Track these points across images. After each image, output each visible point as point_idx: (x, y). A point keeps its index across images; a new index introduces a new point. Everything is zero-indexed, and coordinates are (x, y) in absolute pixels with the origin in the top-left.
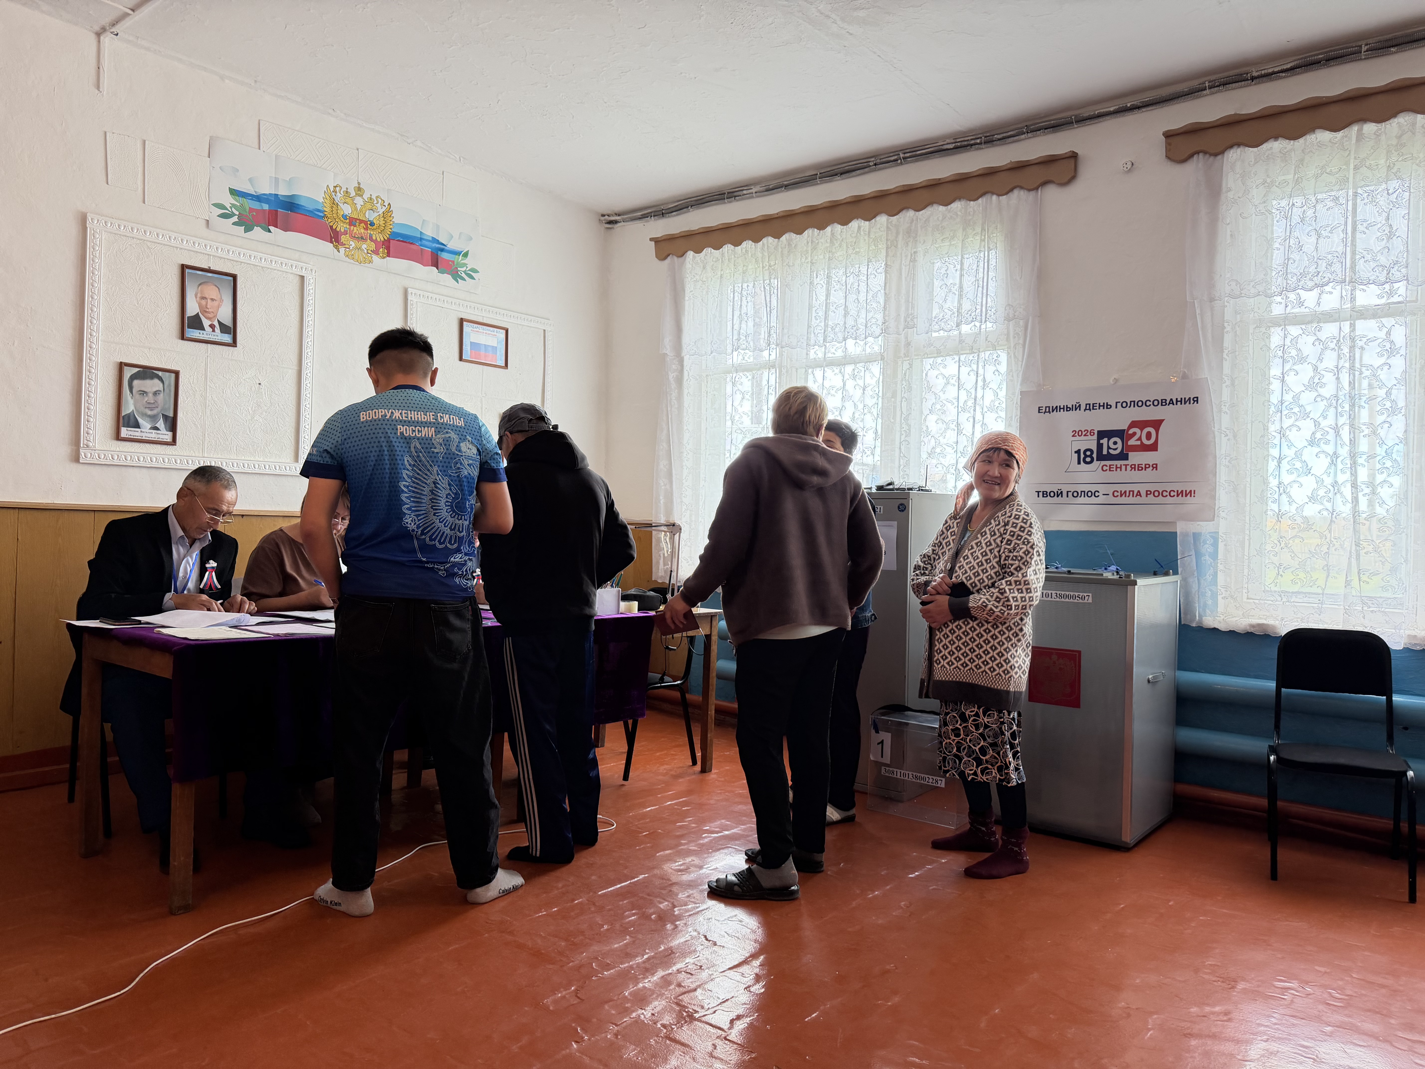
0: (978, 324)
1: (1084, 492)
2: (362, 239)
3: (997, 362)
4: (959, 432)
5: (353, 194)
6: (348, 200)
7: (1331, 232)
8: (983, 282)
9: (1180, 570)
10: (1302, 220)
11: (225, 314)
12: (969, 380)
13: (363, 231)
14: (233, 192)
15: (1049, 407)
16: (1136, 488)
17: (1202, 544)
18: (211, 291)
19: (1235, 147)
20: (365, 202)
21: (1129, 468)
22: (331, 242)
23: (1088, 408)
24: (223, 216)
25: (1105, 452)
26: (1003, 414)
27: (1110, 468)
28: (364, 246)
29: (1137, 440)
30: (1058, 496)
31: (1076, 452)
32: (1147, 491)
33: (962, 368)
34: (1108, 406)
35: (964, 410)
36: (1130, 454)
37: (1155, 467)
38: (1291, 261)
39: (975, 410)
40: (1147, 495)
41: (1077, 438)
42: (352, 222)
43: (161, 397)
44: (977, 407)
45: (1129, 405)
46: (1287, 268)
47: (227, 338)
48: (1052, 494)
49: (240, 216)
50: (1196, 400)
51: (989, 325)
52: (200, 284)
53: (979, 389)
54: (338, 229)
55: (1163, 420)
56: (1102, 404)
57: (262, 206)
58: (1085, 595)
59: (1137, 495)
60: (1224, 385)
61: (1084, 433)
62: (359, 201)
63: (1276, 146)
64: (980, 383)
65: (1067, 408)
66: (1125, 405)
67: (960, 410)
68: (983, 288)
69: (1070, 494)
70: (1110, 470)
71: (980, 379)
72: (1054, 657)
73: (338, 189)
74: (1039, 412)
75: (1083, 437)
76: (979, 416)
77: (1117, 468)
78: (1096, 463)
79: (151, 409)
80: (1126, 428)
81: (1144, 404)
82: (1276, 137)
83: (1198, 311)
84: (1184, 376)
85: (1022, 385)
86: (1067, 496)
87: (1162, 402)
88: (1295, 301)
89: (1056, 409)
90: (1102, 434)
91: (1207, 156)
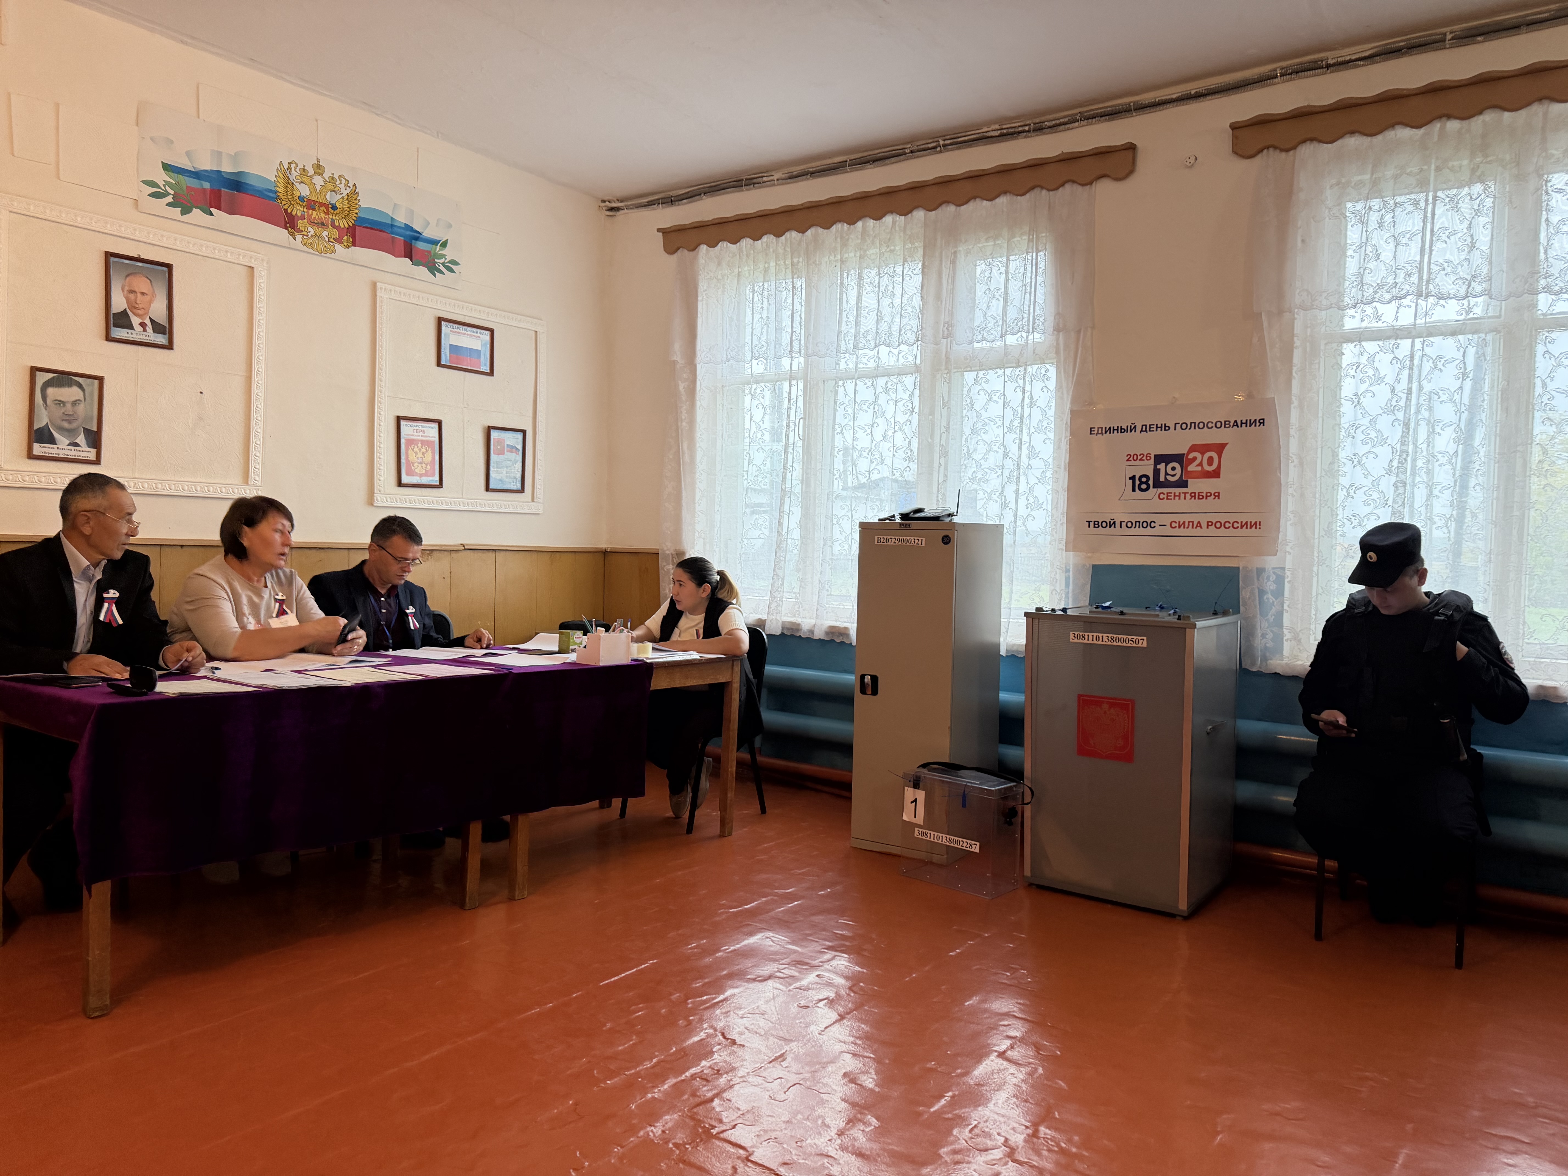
0: (1024, 335)
1: (1139, 522)
2: (322, 224)
3: (1045, 377)
4: (1005, 454)
5: (311, 172)
6: (306, 179)
7: (1410, 239)
8: (1031, 287)
9: (1242, 609)
10: (1381, 225)
11: (158, 309)
12: (1015, 398)
13: (323, 215)
14: (167, 167)
15: (1102, 428)
16: (1195, 518)
17: (1265, 581)
18: (141, 284)
19: (1308, 142)
20: (325, 182)
21: (1188, 496)
22: (286, 228)
23: (1144, 429)
24: (154, 195)
25: (1162, 479)
26: (1051, 435)
27: (1168, 496)
28: (325, 234)
29: (1198, 465)
30: (1110, 527)
31: (1130, 478)
32: (1208, 522)
33: (1007, 383)
34: (1166, 428)
35: (1010, 430)
36: (1190, 481)
37: (1217, 495)
38: (1368, 271)
39: (1021, 431)
40: (1208, 526)
41: (1133, 463)
42: (311, 204)
43: (81, 409)
44: (1024, 428)
45: (1189, 427)
46: (1362, 278)
47: (161, 339)
48: (1104, 524)
49: (175, 196)
50: (1262, 422)
51: (1037, 335)
52: (128, 276)
53: (1025, 406)
54: (294, 213)
55: (1227, 444)
56: (1159, 426)
57: (202, 185)
58: (1140, 638)
59: (1197, 526)
60: (1292, 406)
61: (1139, 458)
62: (318, 181)
63: (1352, 142)
64: (1027, 401)
65: (1121, 429)
66: (1184, 426)
67: (1006, 430)
68: (1030, 294)
69: (1124, 524)
70: (1167, 499)
71: (1027, 395)
72: (1105, 706)
73: (293, 166)
74: (1091, 434)
75: (1138, 462)
76: (1025, 438)
77: (1175, 496)
78: (1152, 490)
79: (70, 422)
80: (1186, 452)
81: (1206, 425)
82: (1352, 133)
83: (1265, 324)
84: (1250, 396)
85: (1072, 403)
86: (1121, 527)
87: (1226, 424)
88: (1372, 316)
89: (1109, 430)
90: (1160, 459)
91: (1278, 152)
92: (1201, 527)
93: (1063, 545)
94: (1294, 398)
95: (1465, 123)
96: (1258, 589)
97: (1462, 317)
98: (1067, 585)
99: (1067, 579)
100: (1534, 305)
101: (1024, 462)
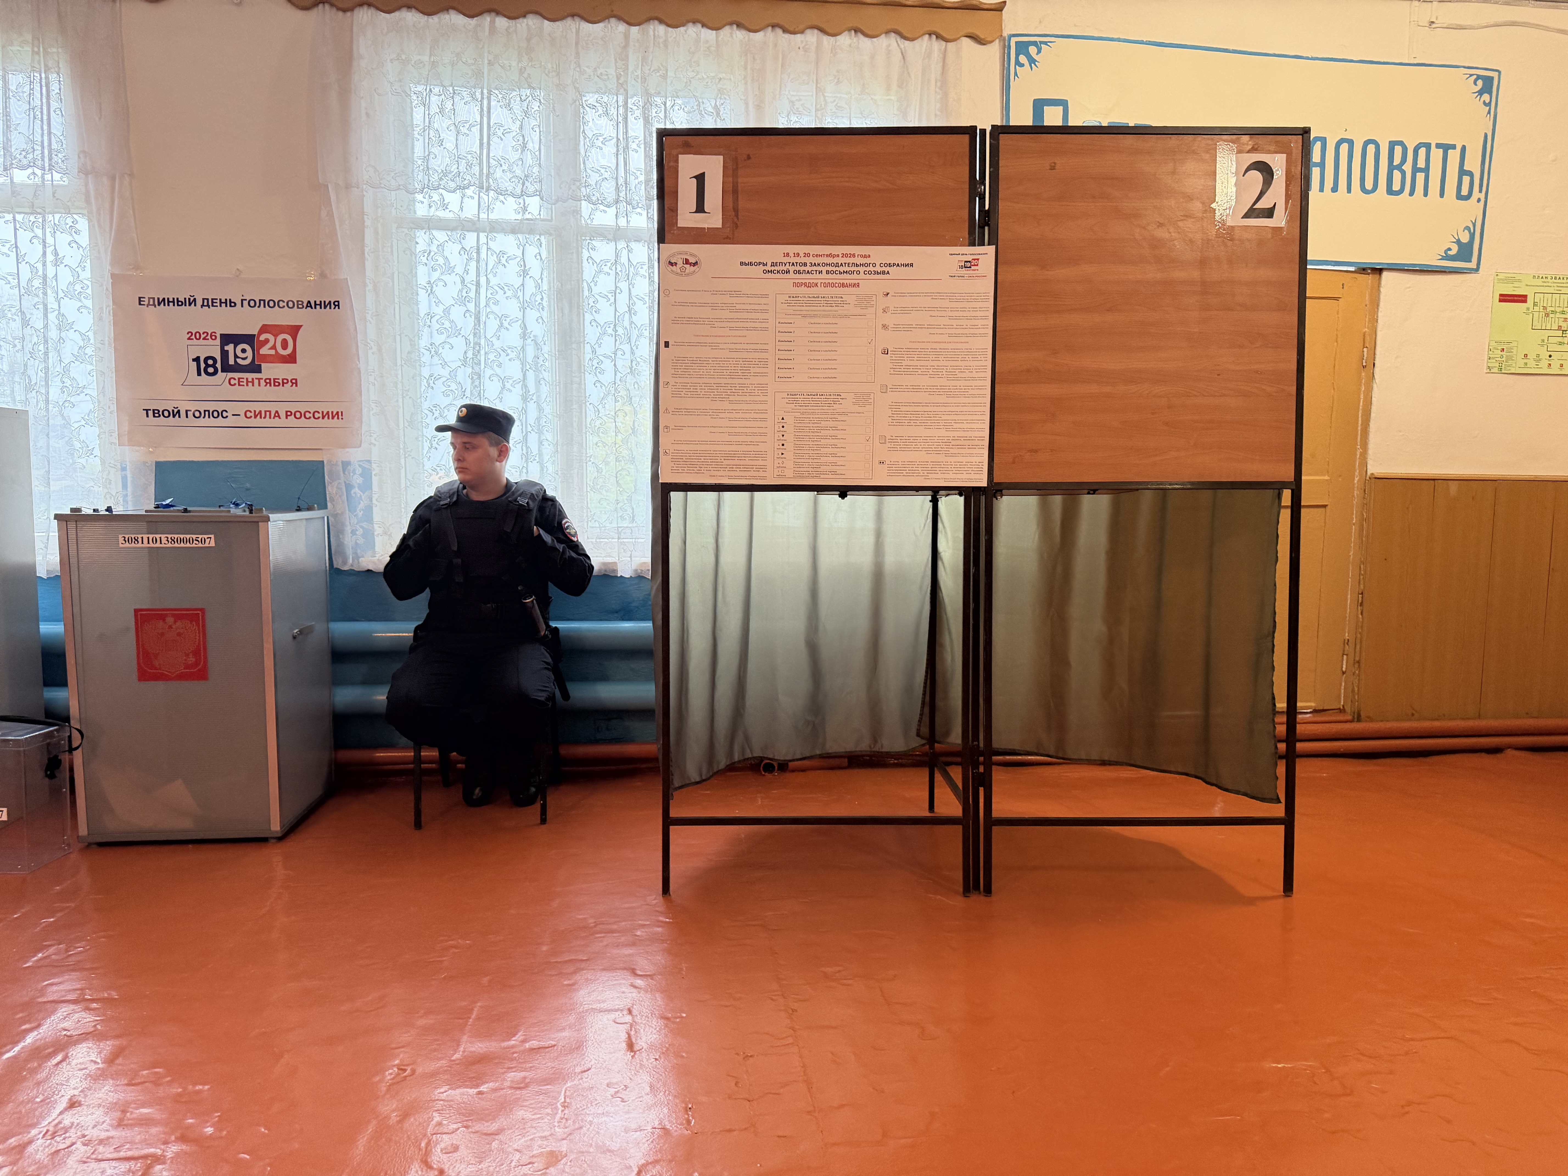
0: (39, 172)
1: (209, 411)
3: (73, 229)
4: (25, 323)
7: (469, 129)
8: (42, 113)
9: (329, 504)
10: (442, 110)
12: (34, 252)
15: (154, 299)
16: (273, 407)
17: (352, 474)
19: (365, 7)
21: (262, 382)
23: (205, 304)
25: (231, 362)
26: (89, 303)
27: (239, 382)
29: (271, 349)
30: (174, 416)
31: (194, 360)
32: (287, 412)
33: (20, 232)
34: (232, 304)
35: (28, 292)
36: (264, 366)
37: (295, 382)
38: (432, 156)
39: (45, 294)
40: (287, 416)
41: (195, 342)
44: (49, 292)
45: (258, 304)
46: (427, 163)
48: (166, 414)
50: (337, 304)
51: (57, 176)
53: (49, 264)
55: (301, 326)
56: (223, 301)
58: (206, 536)
59: (275, 416)
60: (367, 289)
61: (203, 336)
63: (410, 17)
64: (50, 257)
65: (178, 301)
66: (253, 304)
67: (23, 291)
68: (42, 121)
69: (190, 414)
70: (239, 385)
71: (49, 250)
72: (170, 620)
74: (140, 304)
75: (201, 342)
76: (52, 304)
77: (247, 382)
78: (221, 375)
80: (256, 333)
81: (276, 304)
83: (333, 197)
84: (323, 275)
85: (112, 264)
86: (187, 417)
87: (299, 305)
88: (439, 202)
89: (162, 302)
90: (226, 339)
91: (334, 9)
92: (279, 416)
93: (115, 439)
94: (368, 281)
95: (512, 23)
96: (345, 482)
97: (519, 217)
98: (125, 486)
99: (124, 479)
101: (53, 334)
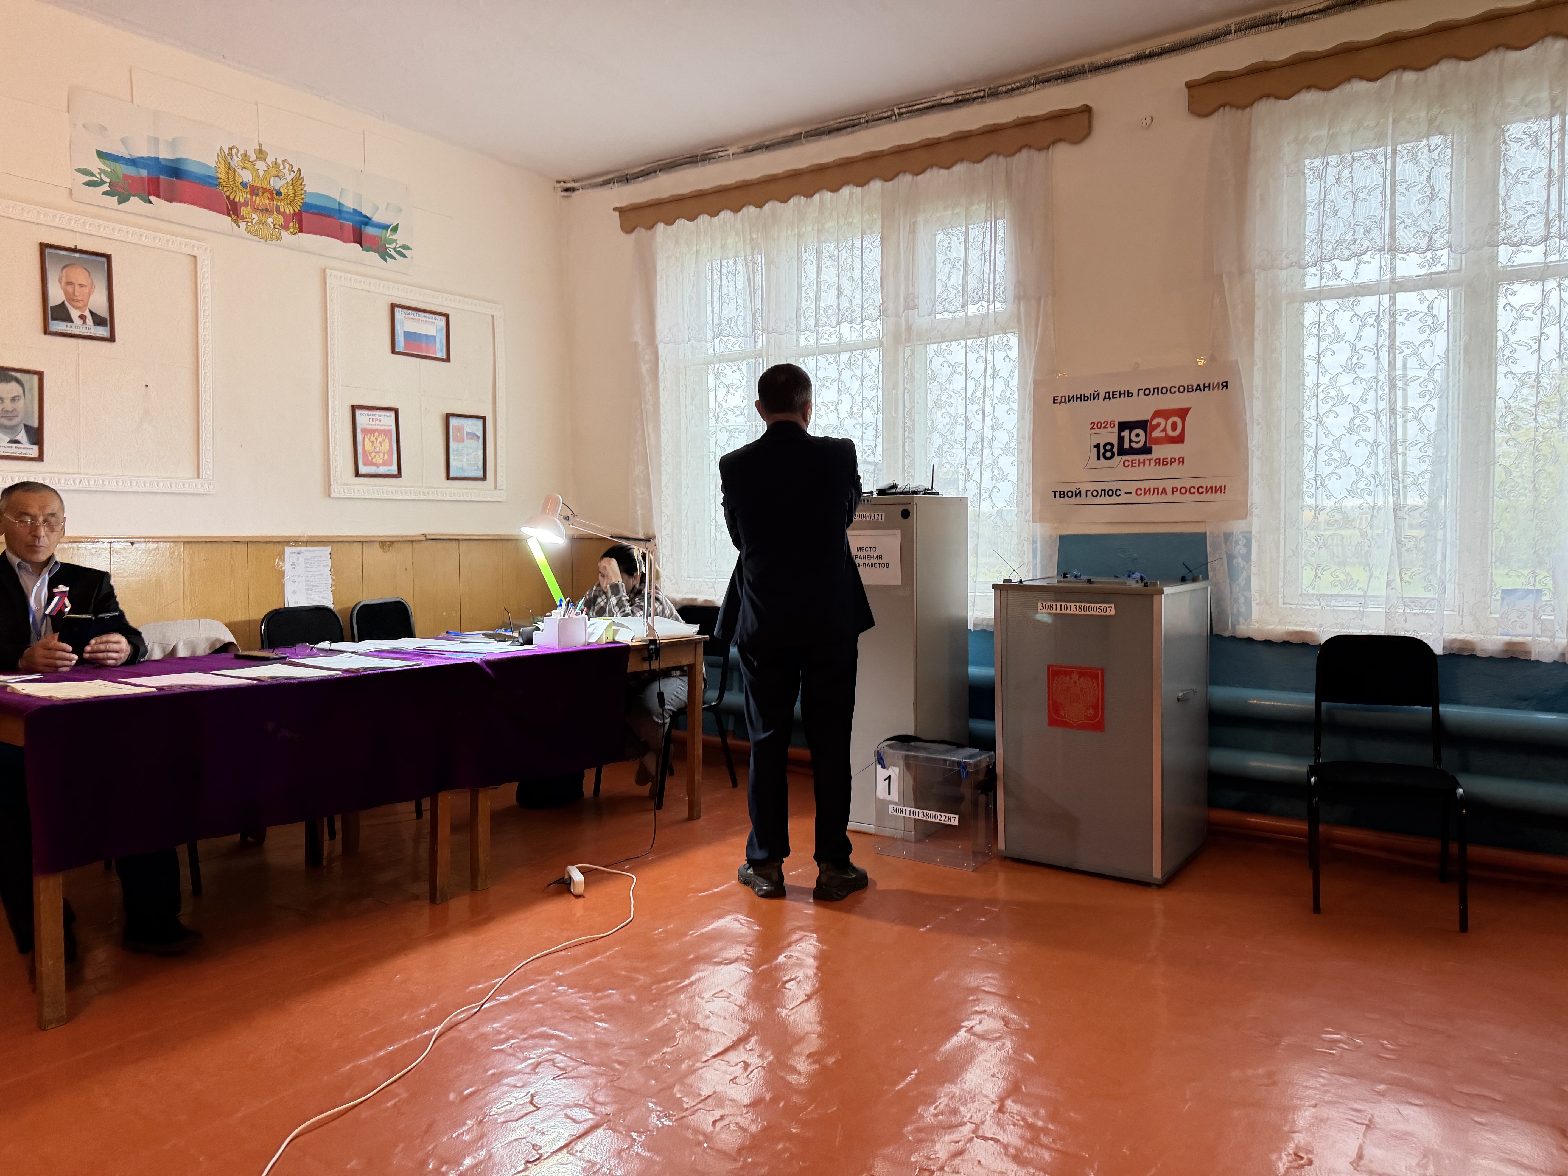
0: (985, 304)
1: (1105, 490)
2: (267, 211)
3: (1007, 347)
4: (968, 426)
5: (253, 157)
6: (248, 165)
7: (1369, 194)
8: (990, 256)
9: (1210, 574)
10: (1338, 181)
11: (98, 302)
12: (977, 369)
13: (267, 202)
14: (102, 155)
15: (1065, 397)
16: (1161, 485)
17: (1234, 545)
18: (79, 275)
19: (1264, 99)
20: (268, 167)
21: (1153, 462)
22: (229, 215)
23: (1107, 396)
24: (89, 184)
25: (1126, 446)
26: (1015, 406)
27: (1132, 463)
28: (270, 220)
29: (1161, 431)
30: (1076, 496)
31: (1095, 447)
33: (970, 354)
34: (1129, 394)
35: (973, 402)
36: (1154, 447)
37: (1182, 461)
38: (1326, 227)
39: (984, 402)
40: (1173, 492)
41: (1097, 430)
42: (254, 191)
43: (20, 404)
44: (987, 399)
45: (1152, 393)
46: (1321, 236)
47: (103, 332)
48: (1070, 494)
49: (111, 184)
50: (1225, 385)
51: (998, 305)
52: (65, 267)
53: (988, 377)
54: (237, 200)
55: (1190, 408)
56: (1122, 392)
57: (139, 172)
58: (1107, 606)
59: (1162, 493)
60: (1255, 367)
61: (1103, 425)
62: (261, 166)
63: (1309, 97)
64: (990, 371)
65: (1085, 397)
66: (1148, 392)
67: (968, 401)
68: (990, 263)
69: (1089, 493)
70: (1132, 466)
71: (989, 366)
72: (1075, 676)
73: (234, 151)
74: (1054, 403)
75: (1102, 430)
76: (989, 409)
77: (1139, 463)
78: (1117, 458)
79: (10, 419)
80: (1149, 418)
81: (1169, 390)
82: (1309, 88)
83: (1226, 286)
84: (1212, 359)
85: (1035, 371)
86: (1087, 496)
87: (1189, 389)
88: (1331, 273)
89: (1072, 399)
90: (1123, 426)
91: (1234, 109)
92: (1166, 493)
93: (1029, 517)
94: (1256, 360)
95: (1421, 74)
96: (1226, 553)
97: (1425, 272)
98: (1035, 557)
99: (1035, 551)
100: (1494, 258)
101: (988, 434)
